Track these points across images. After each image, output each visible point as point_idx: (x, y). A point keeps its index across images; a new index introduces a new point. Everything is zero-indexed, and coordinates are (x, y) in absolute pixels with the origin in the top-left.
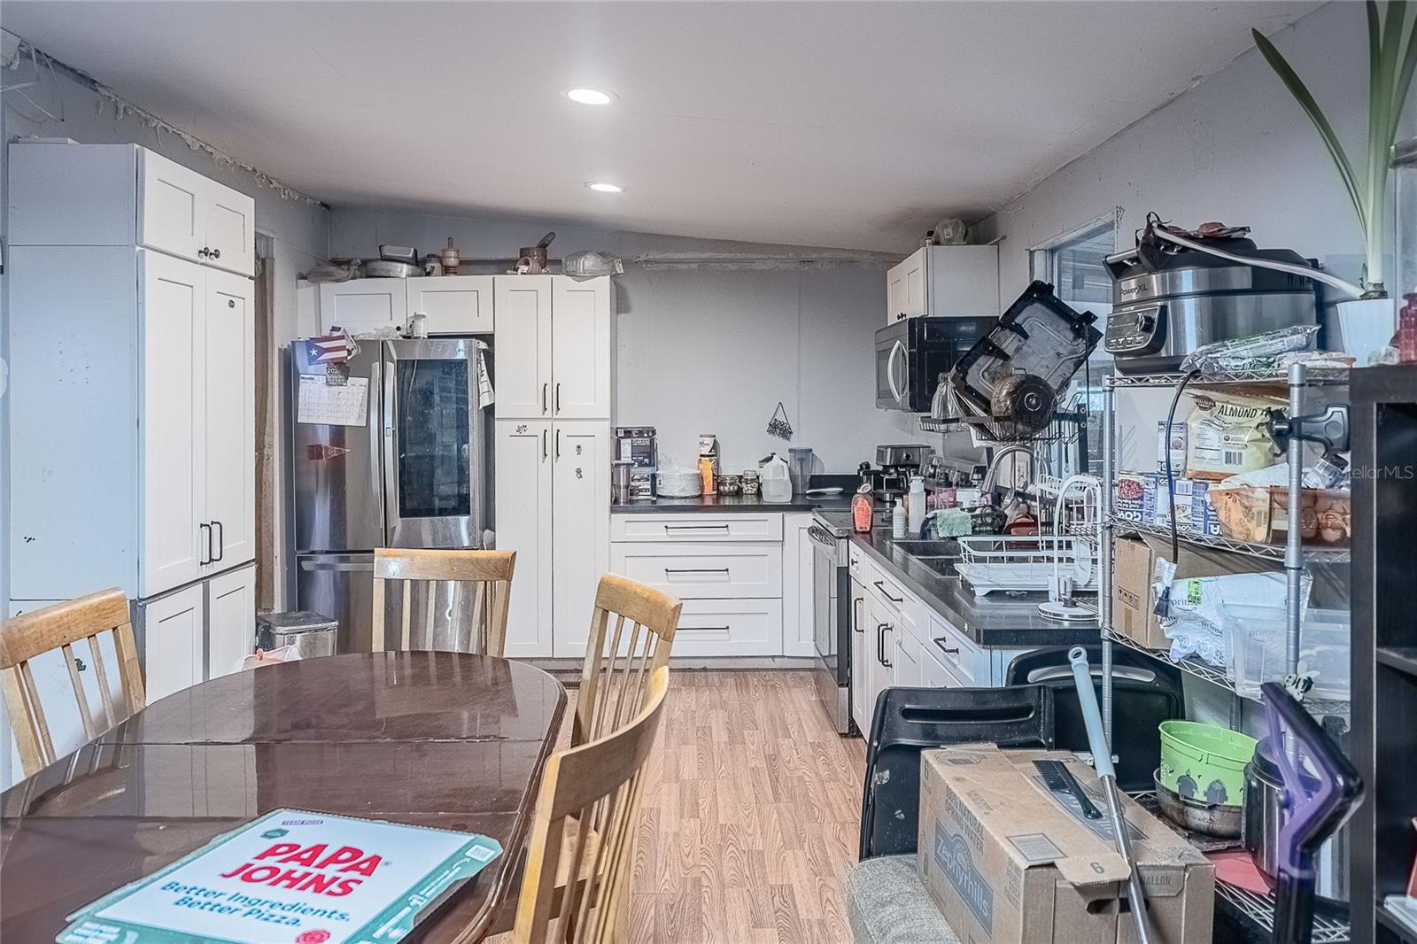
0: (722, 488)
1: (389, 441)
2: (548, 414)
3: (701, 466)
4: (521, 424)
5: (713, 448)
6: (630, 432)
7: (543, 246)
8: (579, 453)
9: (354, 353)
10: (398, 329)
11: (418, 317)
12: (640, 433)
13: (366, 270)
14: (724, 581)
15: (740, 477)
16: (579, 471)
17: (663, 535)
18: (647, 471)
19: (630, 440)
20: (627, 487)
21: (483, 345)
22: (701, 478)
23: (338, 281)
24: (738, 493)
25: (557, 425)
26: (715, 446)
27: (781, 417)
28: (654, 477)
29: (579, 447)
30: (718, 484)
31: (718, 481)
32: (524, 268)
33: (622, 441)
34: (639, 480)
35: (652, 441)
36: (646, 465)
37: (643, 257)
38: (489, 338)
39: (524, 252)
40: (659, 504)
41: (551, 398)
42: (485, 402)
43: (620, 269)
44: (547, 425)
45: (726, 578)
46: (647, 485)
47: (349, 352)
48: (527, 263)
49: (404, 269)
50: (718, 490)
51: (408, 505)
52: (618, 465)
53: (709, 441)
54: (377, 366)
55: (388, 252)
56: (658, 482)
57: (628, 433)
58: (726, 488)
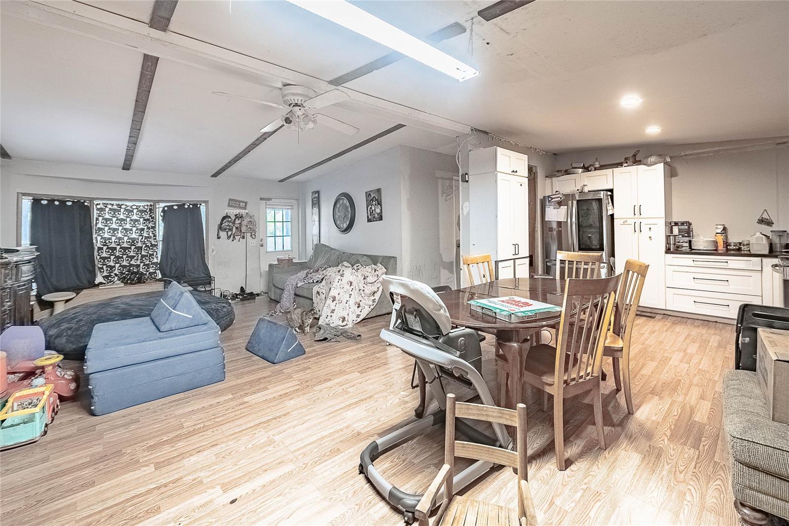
0: (729, 247)
1: (574, 226)
2: (636, 216)
3: (716, 238)
4: (625, 220)
5: (723, 230)
6: (677, 223)
7: (635, 156)
8: (650, 230)
9: (562, 198)
10: (578, 190)
11: (584, 185)
12: (683, 224)
13: (567, 172)
14: (727, 286)
15: (740, 243)
16: (650, 237)
17: (692, 264)
18: (687, 239)
19: (677, 227)
20: (675, 244)
21: (609, 193)
22: (716, 243)
23: (558, 177)
24: (739, 249)
25: (640, 220)
26: (725, 229)
27: (765, 216)
28: (690, 242)
29: (650, 228)
30: (727, 246)
31: (727, 244)
32: (626, 165)
33: (673, 227)
34: (682, 243)
35: (689, 227)
36: (686, 237)
37: (683, 154)
38: (611, 191)
39: (626, 159)
40: (692, 251)
41: (637, 210)
42: (610, 213)
43: (668, 160)
44: (636, 220)
45: (727, 284)
46: (687, 245)
47: (561, 198)
48: (627, 163)
49: (580, 170)
50: (727, 248)
51: (581, 247)
52: (670, 236)
53: (722, 227)
54: (570, 202)
55: (574, 166)
56: (692, 244)
57: (676, 224)
58: (731, 247)
